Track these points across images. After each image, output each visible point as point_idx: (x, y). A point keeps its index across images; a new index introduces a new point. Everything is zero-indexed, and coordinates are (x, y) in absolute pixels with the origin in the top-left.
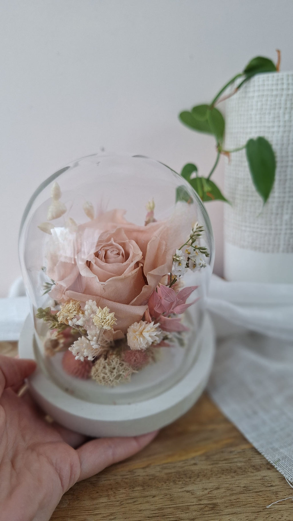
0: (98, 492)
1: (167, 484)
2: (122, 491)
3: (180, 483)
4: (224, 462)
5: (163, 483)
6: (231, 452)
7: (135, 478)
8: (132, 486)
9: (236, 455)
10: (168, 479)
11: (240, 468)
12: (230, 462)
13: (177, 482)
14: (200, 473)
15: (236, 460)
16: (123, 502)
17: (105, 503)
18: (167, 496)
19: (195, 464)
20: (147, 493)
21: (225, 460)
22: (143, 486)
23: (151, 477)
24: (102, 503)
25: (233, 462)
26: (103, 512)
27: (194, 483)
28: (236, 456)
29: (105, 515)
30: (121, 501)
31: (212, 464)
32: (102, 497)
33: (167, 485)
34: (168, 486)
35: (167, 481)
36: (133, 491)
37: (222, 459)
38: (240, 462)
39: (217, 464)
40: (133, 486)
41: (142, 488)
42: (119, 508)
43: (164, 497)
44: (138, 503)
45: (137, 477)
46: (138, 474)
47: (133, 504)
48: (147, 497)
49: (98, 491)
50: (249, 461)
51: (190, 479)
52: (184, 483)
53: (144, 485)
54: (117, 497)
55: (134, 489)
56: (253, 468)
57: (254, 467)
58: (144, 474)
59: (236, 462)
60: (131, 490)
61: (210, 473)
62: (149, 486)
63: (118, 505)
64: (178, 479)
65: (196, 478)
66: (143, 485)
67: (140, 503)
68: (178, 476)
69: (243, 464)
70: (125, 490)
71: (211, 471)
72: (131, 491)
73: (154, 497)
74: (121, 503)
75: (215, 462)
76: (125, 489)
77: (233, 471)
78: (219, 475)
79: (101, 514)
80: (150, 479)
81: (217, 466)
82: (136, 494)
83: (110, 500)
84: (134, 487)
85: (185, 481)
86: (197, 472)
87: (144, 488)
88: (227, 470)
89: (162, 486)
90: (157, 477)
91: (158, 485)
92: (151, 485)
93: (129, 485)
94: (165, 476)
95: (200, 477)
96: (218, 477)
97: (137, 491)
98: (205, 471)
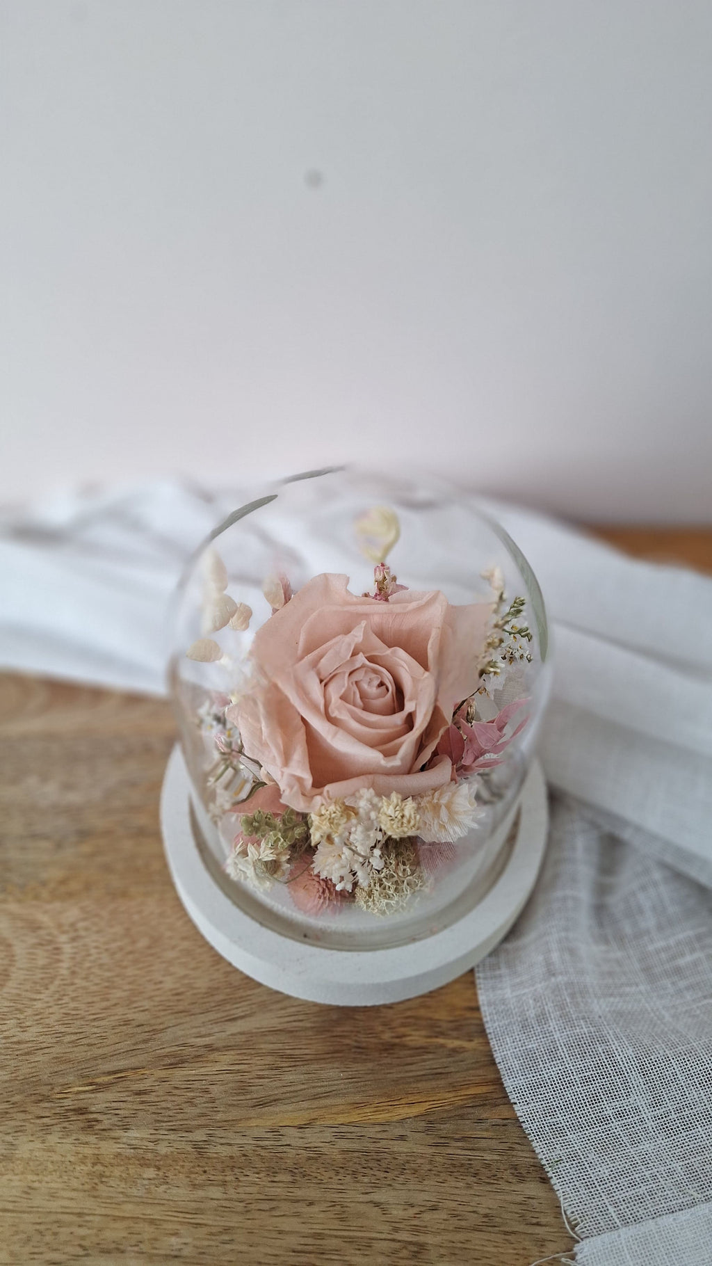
0: (205, 1172)
1: (340, 1177)
2: (253, 1177)
3: (366, 1180)
4: (459, 1144)
5: (333, 1175)
6: (480, 1121)
7: (280, 1149)
8: (273, 1168)
9: (487, 1130)
10: (343, 1166)
11: (488, 1166)
12: (471, 1146)
13: (360, 1178)
14: (408, 1162)
15: (483, 1144)
16: (253, 1206)
17: (216, 1202)
18: (335, 1208)
19: (402, 1138)
20: (299, 1193)
21: (463, 1139)
22: (292, 1173)
23: (312, 1154)
24: (212, 1199)
25: (478, 1149)
26: (210, 1222)
27: (390, 1185)
28: (485, 1134)
29: (214, 1230)
30: (247, 1202)
31: (436, 1145)
32: (212, 1185)
33: (340, 1180)
34: (341, 1182)
35: (341, 1170)
36: (272, 1182)
37: (457, 1136)
38: (492, 1150)
39: (444, 1145)
40: (274, 1170)
41: (290, 1178)
42: (240, 1218)
43: (331, 1208)
44: (279, 1214)
45: (285, 1149)
46: (288, 1143)
47: (267, 1213)
48: (298, 1201)
49: (206, 1169)
51: (385, 1175)
52: (373, 1181)
53: (296, 1171)
54: (240, 1190)
55: (275, 1176)
56: (513, 1171)
57: (516, 1169)
58: (300, 1143)
59: (484, 1150)
60: (269, 1179)
61: (428, 1167)
62: (304, 1176)
63: (239, 1209)
64: (363, 1170)
65: (396, 1173)
66: (293, 1170)
67: (282, 1214)
68: (363, 1162)
69: (495, 1157)
70: (257, 1176)
71: (430, 1162)
72: (269, 1182)
73: (311, 1204)
74: (245, 1207)
75: (442, 1141)
76: (258, 1173)
77: (472, 1170)
78: (443, 1176)
79: (206, 1225)
80: (309, 1159)
82: (279, 1191)
83: (227, 1196)
84: (276, 1173)
85: (375, 1177)
86: (402, 1158)
87: (295, 1178)
88: (462, 1165)
89: (330, 1180)
90: (324, 1157)
91: (323, 1178)
92: (309, 1175)
93: (267, 1165)
94: (340, 1156)
95: (407, 1173)
96: (441, 1180)
97: (280, 1185)
98: (419, 1161)
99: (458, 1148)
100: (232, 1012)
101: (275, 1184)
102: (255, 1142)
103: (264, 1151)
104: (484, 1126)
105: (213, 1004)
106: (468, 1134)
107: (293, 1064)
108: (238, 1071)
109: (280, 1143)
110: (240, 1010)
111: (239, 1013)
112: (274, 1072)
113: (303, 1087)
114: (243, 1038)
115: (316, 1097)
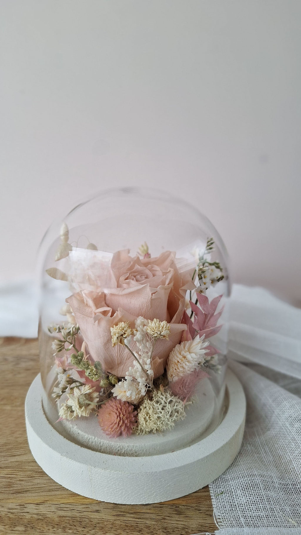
1: (55, 529)
3: (70, 531)
4: (132, 515)
5: (50, 528)
7: (22, 514)
8: (15, 523)
10: (58, 524)
11: (148, 527)
13: (67, 530)
14: (99, 523)
15: (147, 516)
19: (97, 511)
21: (135, 513)
22: (26, 526)
23: (40, 517)
25: (143, 518)
28: (148, 511)
33: (54, 531)
34: (54, 532)
35: (56, 526)
36: (12, 530)
37: (131, 512)
38: (152, 519)
39: (123, 516)
40: (15, 525)
41: (24, 529)
45: (25, 514)
46: (28, 511)
50: (162, 521)
51: (83, 529)
52: (75, 532)
53: (29, 525)
55: (14, 528)
56: (164, 530)
57: (165, 529)
58: (35, 511)
59: (147, 519)
60: (11, 529)
61: (111, 526)
62: (33, 528)
64: (70, 526)
65: (90, 528)
66: (27, 525)
68: (71, 522)
69: (153, 523)
70: (4, 527)
71: (113, 524)
75: (122, 513)
78: (119, 531)
80: (39, 519)
81: (122, 518)
84: (16, 526)
85: (76, 530)
86: (95, 521)
87: (27, 529)
88: (132, 526)
89: (48, 531)
90: (47, 519)
91: (44, 529)
92: (36, 528)
93: (11, 522)
94: (57, 519)
95: (97, 529)
96: (117, 533)
97: (17, 532)
98: (105, 523)
99: (131, 517)
100: (14, 453)
101: (13, 532)
102: (8, 510)
103: (12, 515)
105: (5, 449)
107: (41, 475)
108: (9, 478)
109: (23, 511)
110: (19, 452)
111: (18, 453)
112: (30, 479)
113: (44, 486)
114: (17, 463)
115: (50, 491)
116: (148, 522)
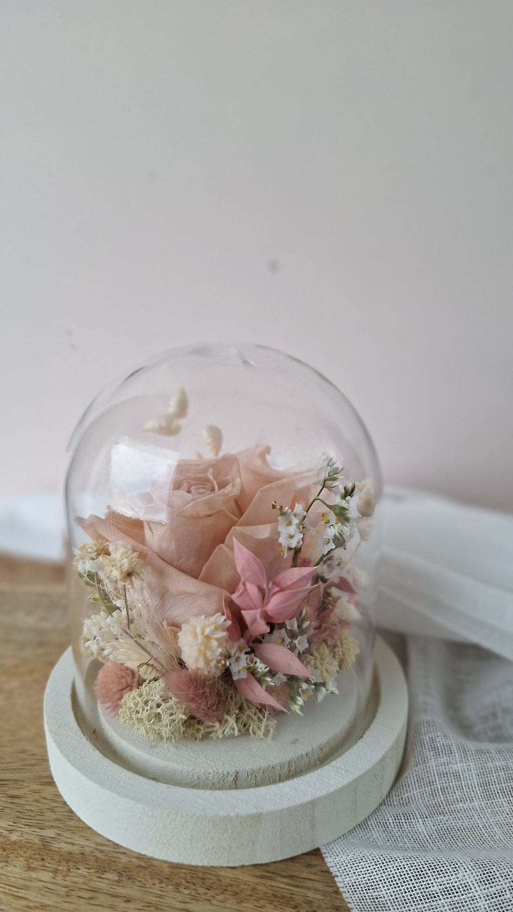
0: (43, 859)
1: (162, 885)
2: (83, 871)
3: (186, 892)
5: (157, 882)
7: (115, 855)
8: (104, 867)
9: (315, 874)
10: (168, 877)
11: (309, 903)
12: (296, 884)
13: (181, 889)
14: (231, 885)
16: (73, 893)
17: (43, 883)
18: (149, 909)
20: (121, 891)
21: (290, 877)
22: (120, 874)
23: (142, 864)
24: (40, 880)
25: (303, 887)
26: (31, 898)
27: (208, 900)
28: (312, 877)
29: (31, 904)
30: (70, 888)
31: (262, 877)
32: (45, 870)
33: (162, 887)
34: (162, 889)
35: (165, 880)
36: (100, 877)
37: (283, 874)
38: (316, 890)
39: (271, 879)
40: (104, 869)
42: (59, 900)
43: (145, 908)
44: (96, 903)
45: (119, 855)
47: (85, 901)
48: (117, 896)
49: (45, 857)
50: (334, 895)
51: (206, 891)
52: (193, 894)
53: (124, 873)
54: (69, 879)
55: (103, 874)
59: (309, 889)
60: (97, 875)
61: (250, 893)
62: (130, 879)
63: (61, 893)
64: (187, 884)
65: (217, 892)
66: (122, 873)
67: (98, 903)
68: (188, 877)
69: (318, 897)
70: (87, 870)
71: (253, 889)
72: (97, 877)
73: (128, 901)
74: (68, 892)
75: (269, 875)
76: (89, 869)
77: (292, 903)
78: (262, 902)
79: (26, 899)
80: (139, 866)
81: (268, 882)
82: (103, 885)
83: (55, 881)
84: (106, 871)
85: (195, 892)
86: (226, 881)
87: (121, 878)
88: (283, 897)
89: (152, 886)
90: (153, 868)
91: (146, 883)
92: (135, 879)
93: (99, 864)
94: (167, 870)
95: (227, 894)
96: (259, 905)
97: (106, 881)
98: (242, 886)
99: (284, 883)
101: (101, 880)
102: (96, 846)
103: (101, 854)
104: (313, 870)
106: (296, 874)
109: (117, 850)
116: (310, 894)
